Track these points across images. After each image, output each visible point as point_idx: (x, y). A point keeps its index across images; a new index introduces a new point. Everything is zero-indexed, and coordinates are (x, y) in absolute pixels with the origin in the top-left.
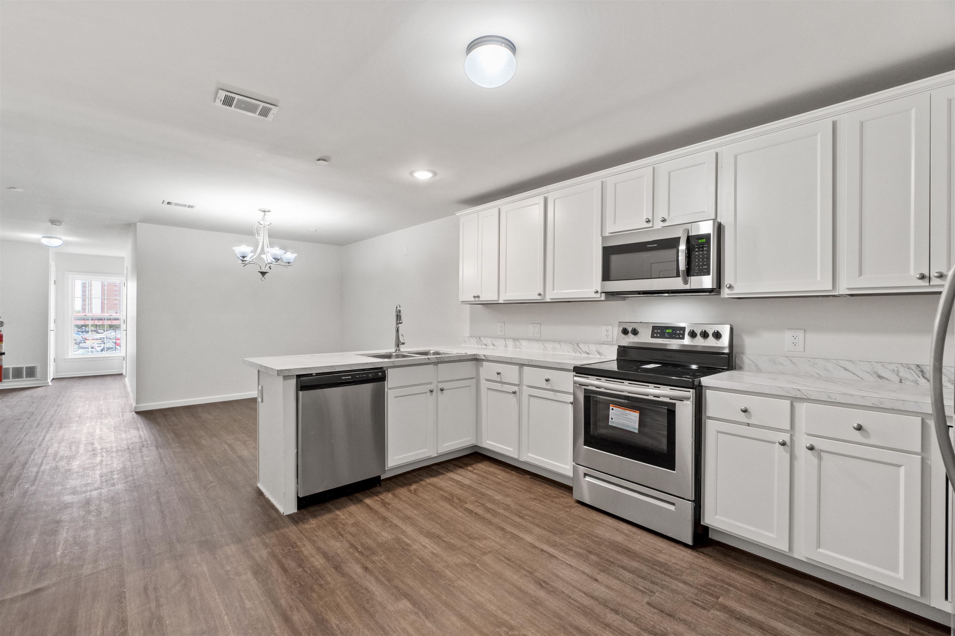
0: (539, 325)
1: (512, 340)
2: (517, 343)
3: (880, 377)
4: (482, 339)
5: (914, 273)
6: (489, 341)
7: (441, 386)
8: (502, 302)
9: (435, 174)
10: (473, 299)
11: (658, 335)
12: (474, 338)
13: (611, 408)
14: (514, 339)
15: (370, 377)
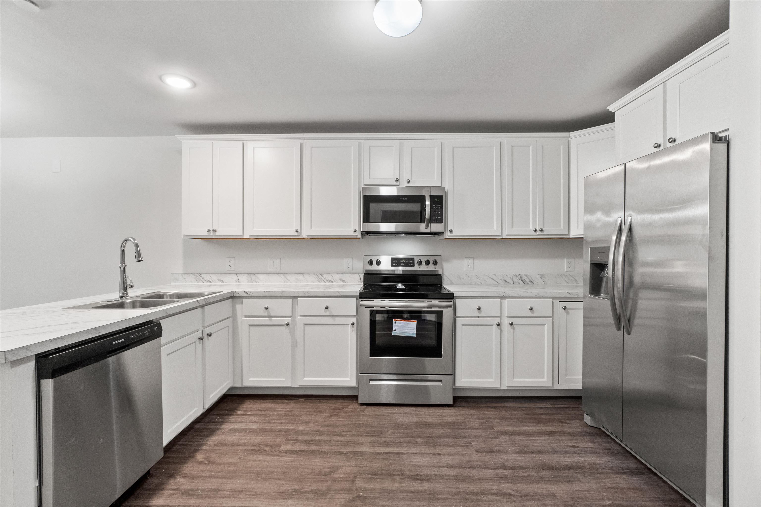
0: (280, 259)
1: (246, 275)
2: (253, 277)
3: (506, 282)
4: (203, 276)
5: (532, 228)
6: (214, 277)
7: (208, 331)
8: (248, 237)
9: (195, 85)
10: (206, 233)
11: (396, 264)
12: (191, 275)
13: (394, 322)
14: (249, 274)
15: (146, 335)
